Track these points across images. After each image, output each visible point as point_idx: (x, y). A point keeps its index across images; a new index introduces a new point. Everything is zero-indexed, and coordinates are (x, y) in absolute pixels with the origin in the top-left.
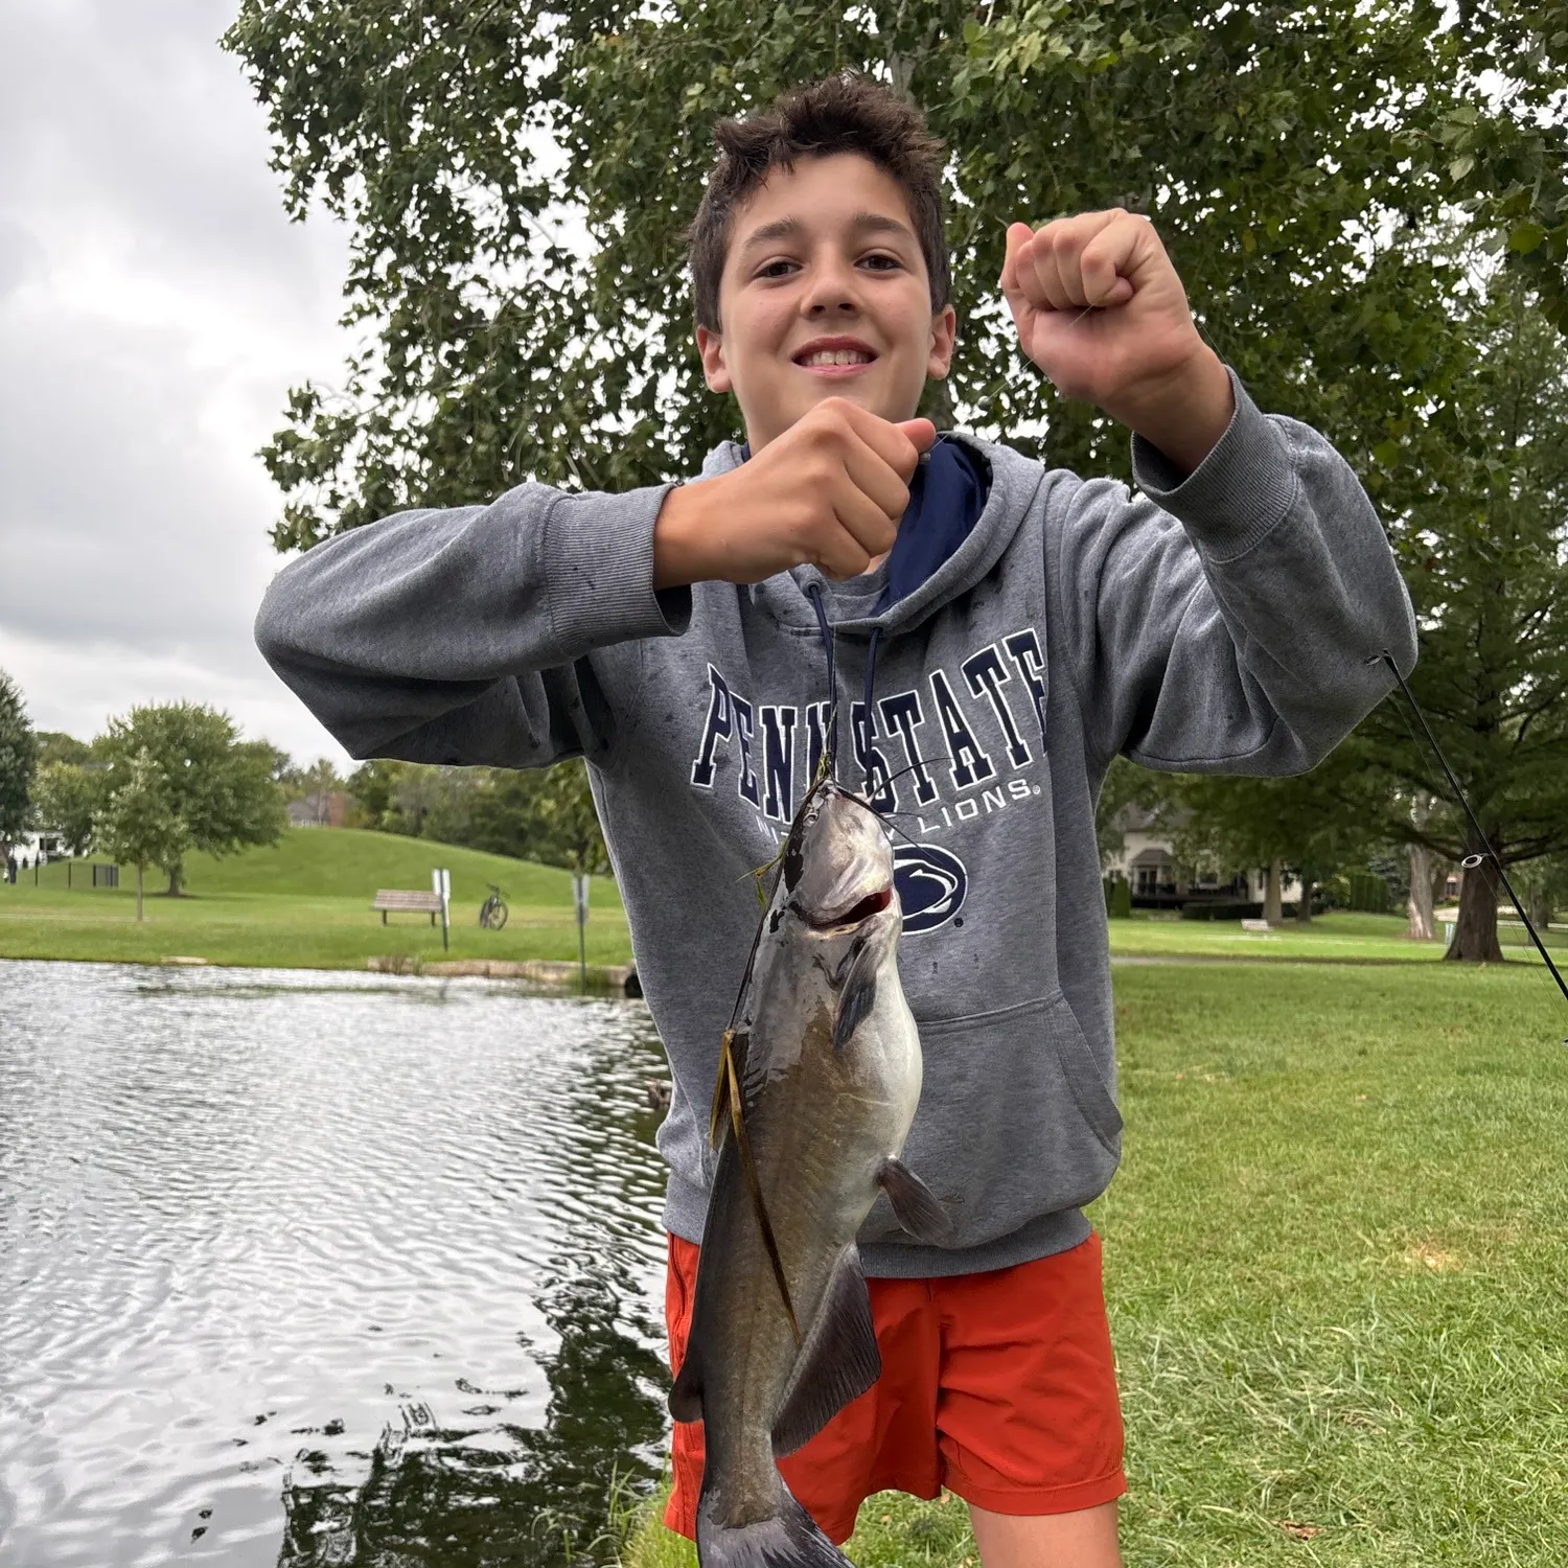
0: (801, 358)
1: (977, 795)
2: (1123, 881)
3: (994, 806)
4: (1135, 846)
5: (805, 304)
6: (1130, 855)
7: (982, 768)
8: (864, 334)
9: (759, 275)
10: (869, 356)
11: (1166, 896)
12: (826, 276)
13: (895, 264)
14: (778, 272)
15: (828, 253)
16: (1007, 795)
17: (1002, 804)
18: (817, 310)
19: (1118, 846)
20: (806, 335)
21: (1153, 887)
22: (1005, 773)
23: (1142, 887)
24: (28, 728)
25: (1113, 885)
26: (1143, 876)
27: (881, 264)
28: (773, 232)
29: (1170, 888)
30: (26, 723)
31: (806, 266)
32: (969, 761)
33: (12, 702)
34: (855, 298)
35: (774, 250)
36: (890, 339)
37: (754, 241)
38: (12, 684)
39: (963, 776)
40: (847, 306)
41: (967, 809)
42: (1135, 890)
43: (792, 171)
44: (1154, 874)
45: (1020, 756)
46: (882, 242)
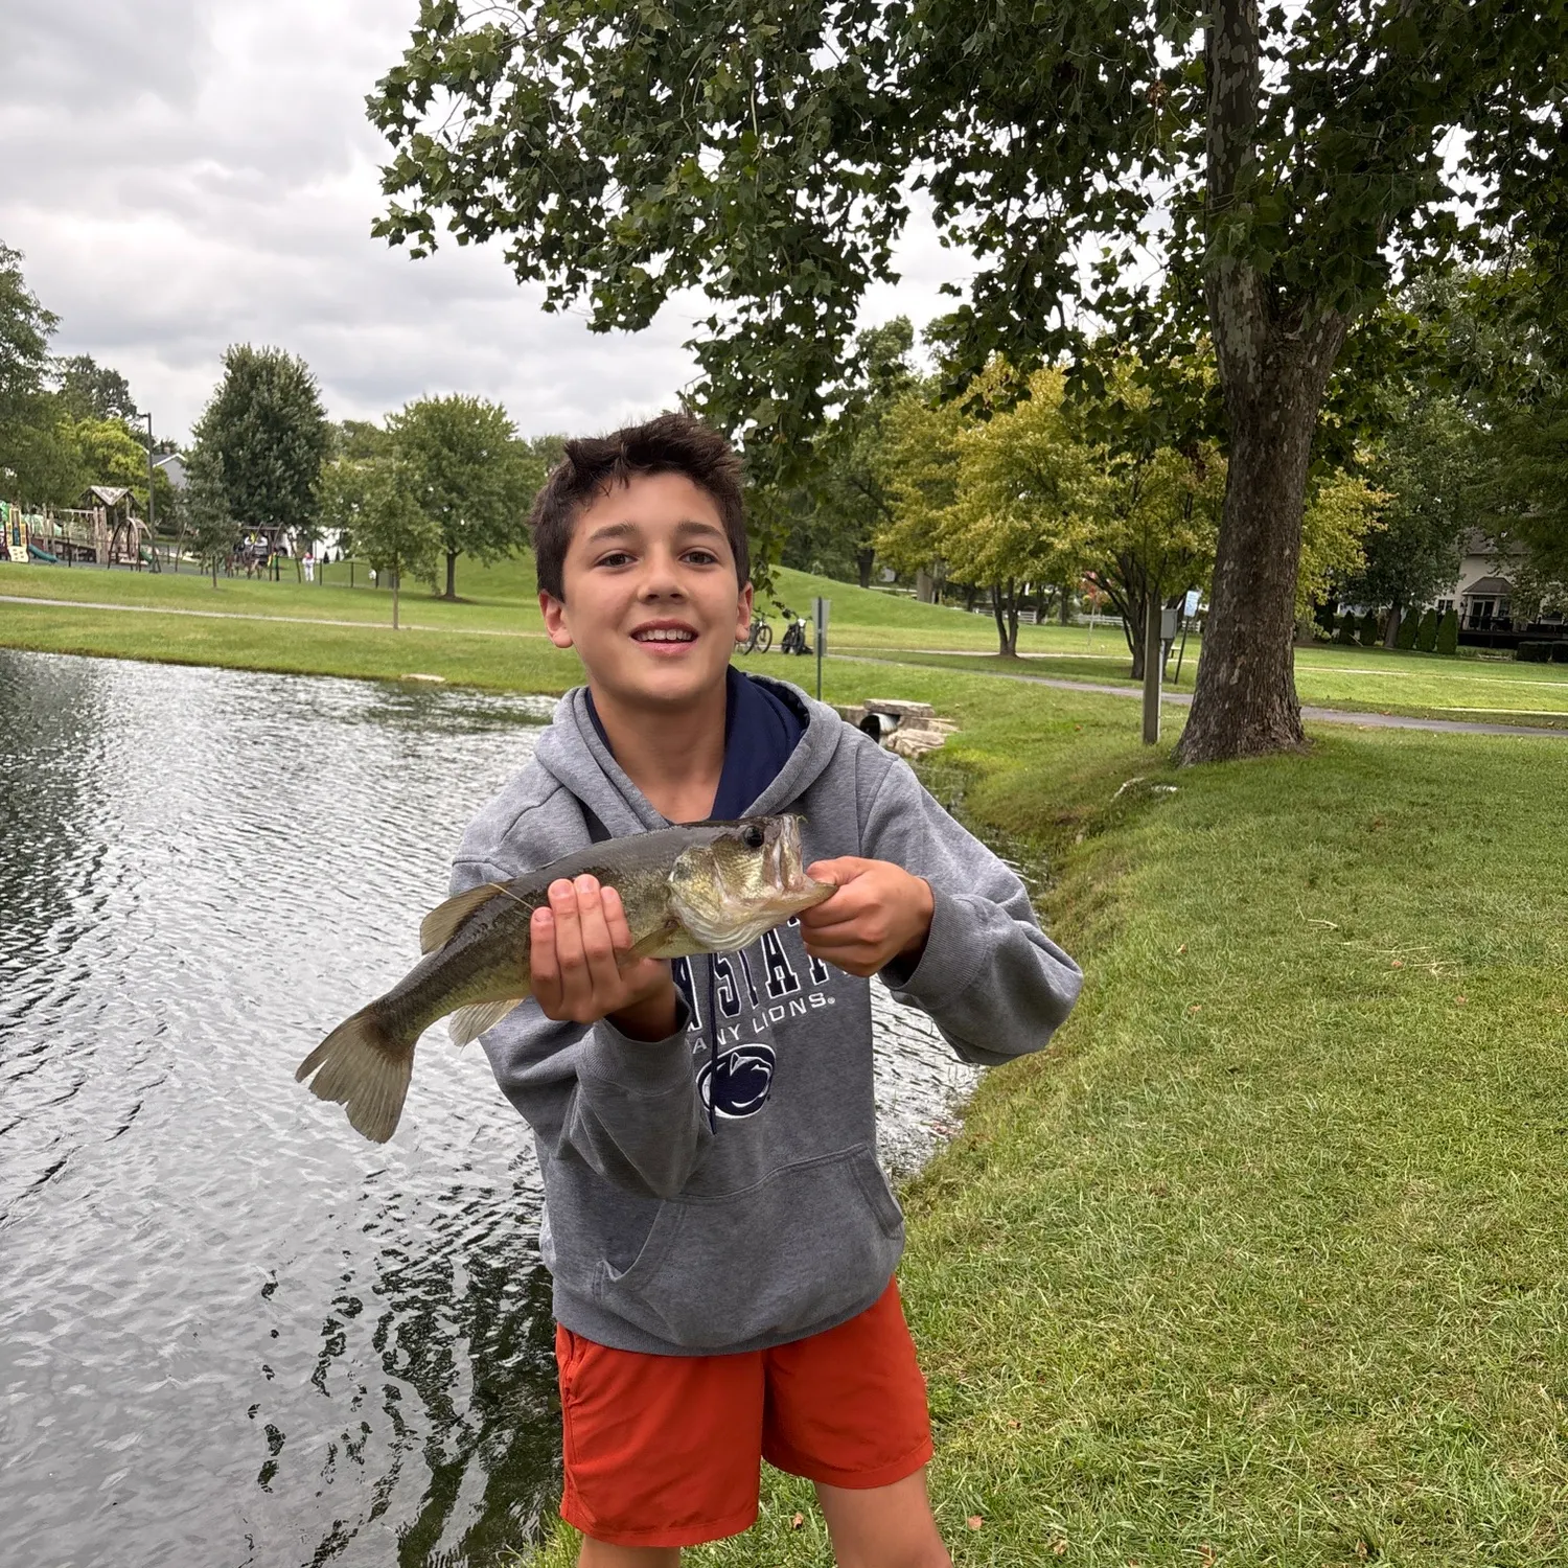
0: (636, 634)
1: (785, 1002)
2: (1452, 614)
3: (797, 1011)
4: (1472, 574)
5: (643, 591)
6: (1462, 586)
7: (790, 983)
8: (689, 617)
9: (602, 563)
10: (693, 635)
11: (1500, 632)
12: (658, 571)
13: (713, 560)
14: (616, 562)
15: (659, 551)
16: (808, 1004)
17: (803, 1011)
18: (651, 598)
19: (1452, 574)
20: (641, 616)
21: (1487, 622)
22: (808, 988)
23: (1474, 621)
24: (322, 419)
25: (1440, 617)
26: (1477, 607)
27: (700, 559)
28: (614, 532)
29: (1506, 624)
30: (320, 413)
31: (641, 559)
32: (781, 977)
33: (307, 391)
34: (683, 590)
35: (614, 545)
36: (708, 621)
37: (596, 537)
38: (307, 371)
39: (776, 987)
40: (676, 596)
41: (777, 1013)
42: (1465, 625)
43: (628, 485)
44: (1489, 607)
45: (820, 975)
46: (701, 543)
